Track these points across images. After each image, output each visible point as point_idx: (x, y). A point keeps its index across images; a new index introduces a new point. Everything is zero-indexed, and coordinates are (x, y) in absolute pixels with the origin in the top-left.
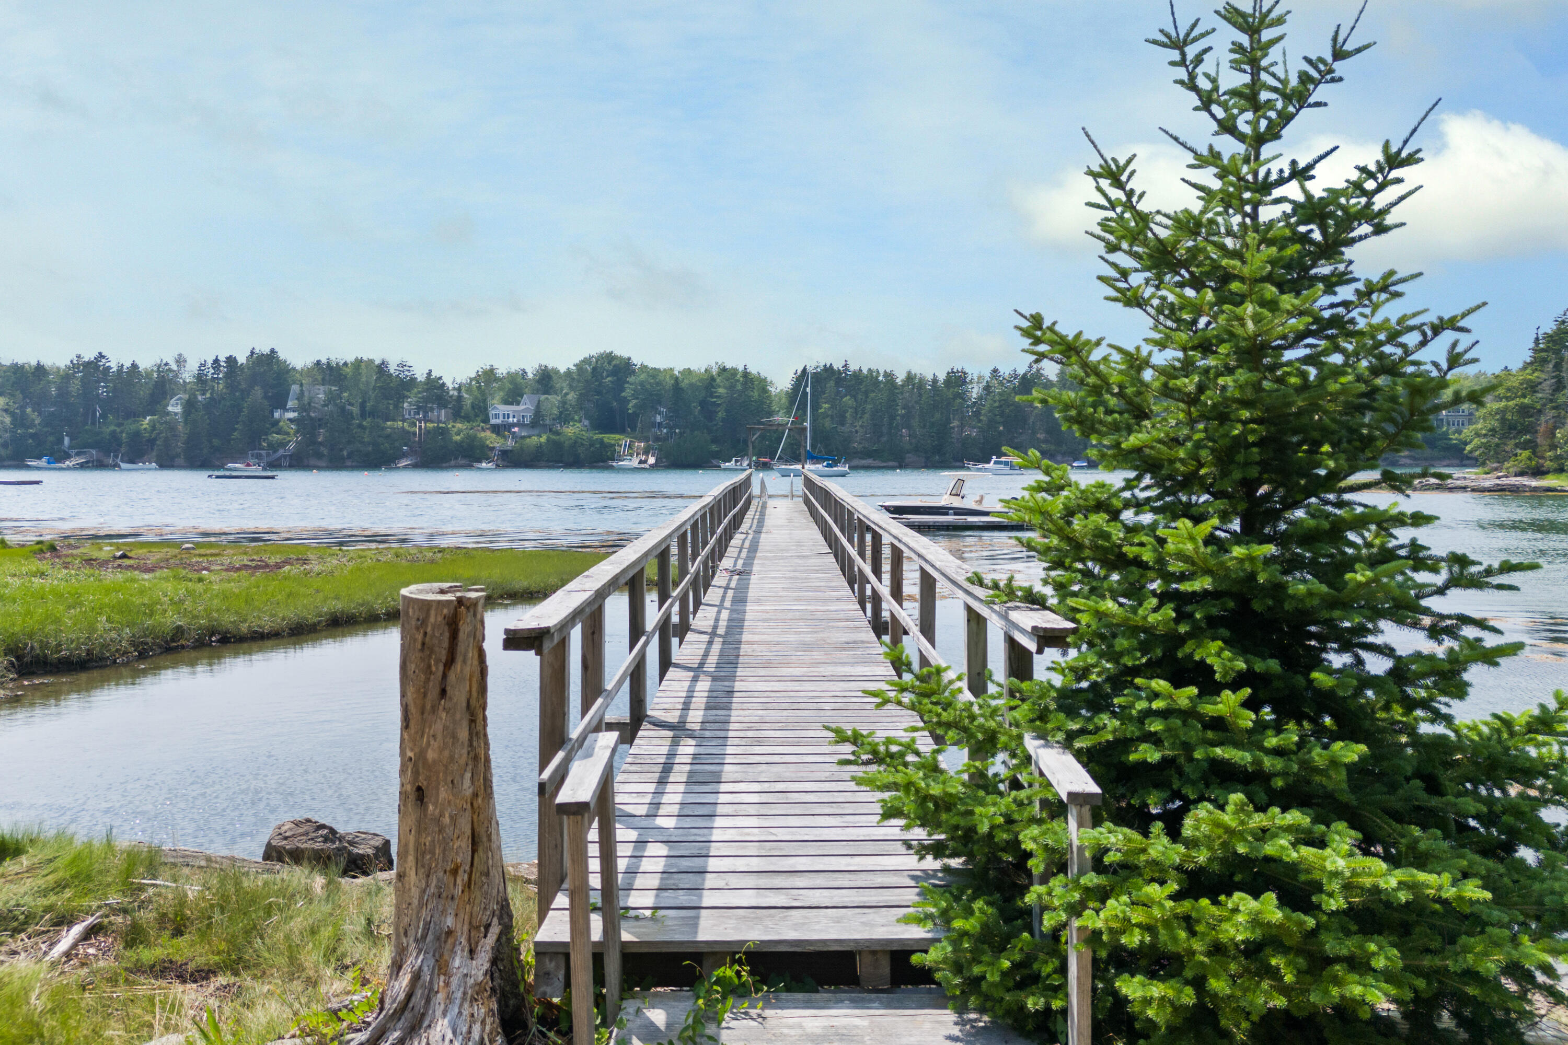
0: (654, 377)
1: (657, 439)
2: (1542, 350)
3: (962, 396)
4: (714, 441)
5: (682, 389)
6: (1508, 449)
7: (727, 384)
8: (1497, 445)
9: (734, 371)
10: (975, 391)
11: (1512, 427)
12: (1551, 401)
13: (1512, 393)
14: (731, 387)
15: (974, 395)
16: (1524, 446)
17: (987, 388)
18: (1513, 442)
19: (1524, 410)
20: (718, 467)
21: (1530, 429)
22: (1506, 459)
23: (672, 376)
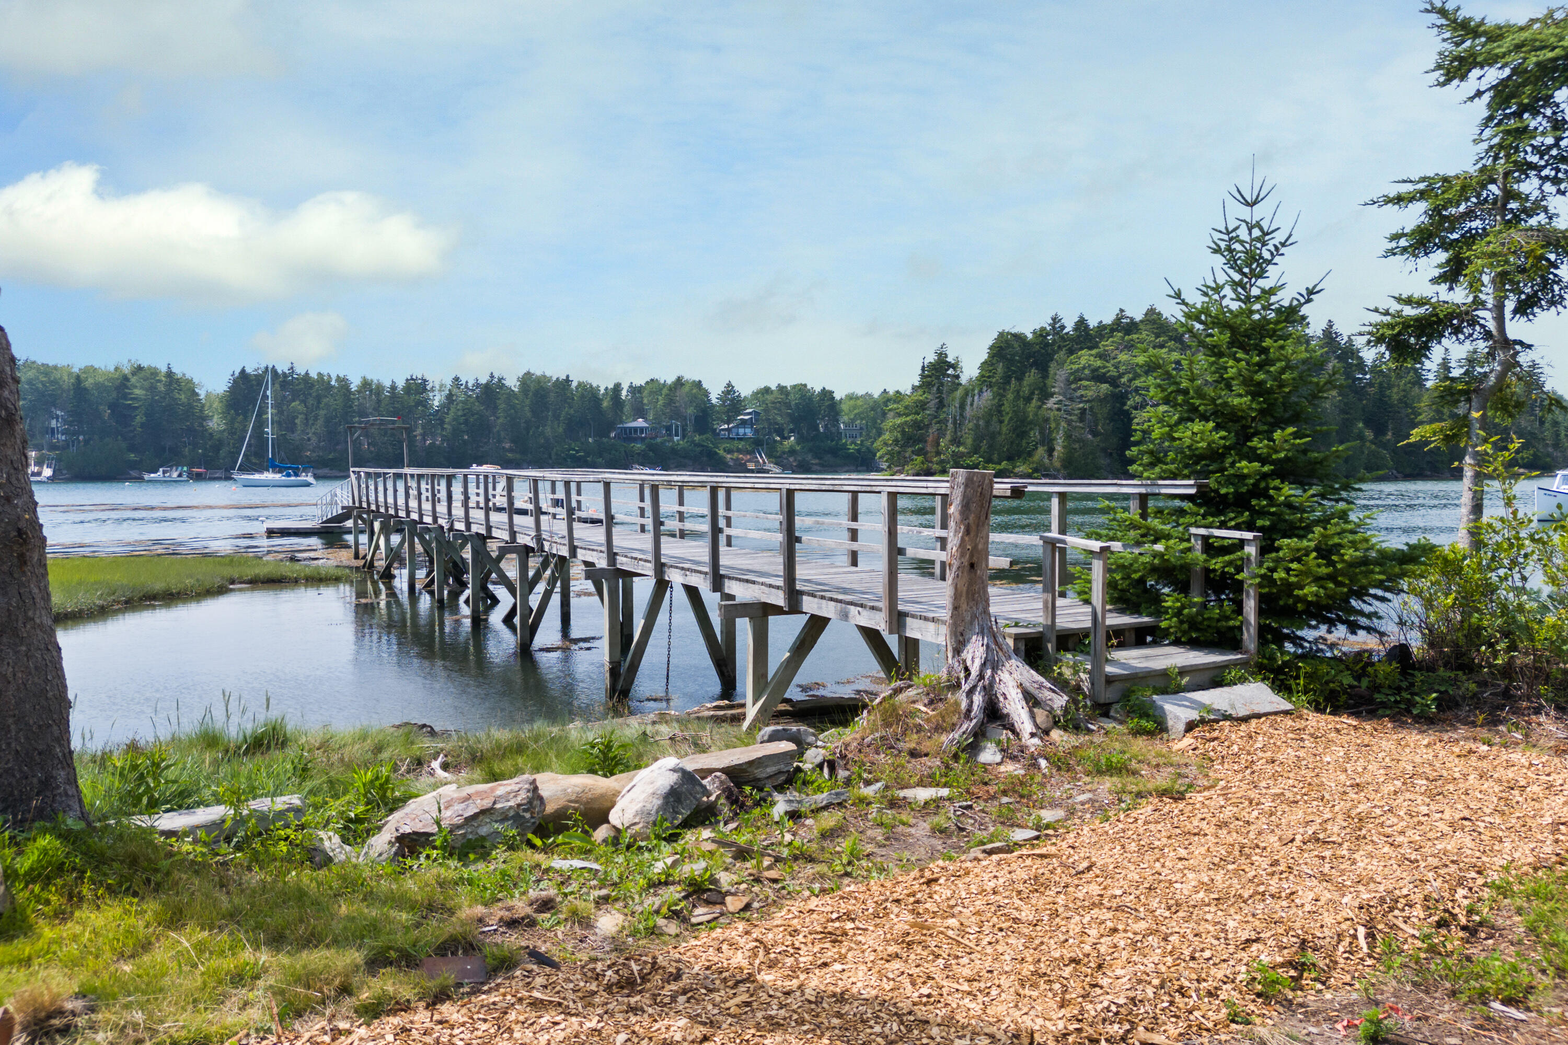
0: (46, 374)
1: (53, 447)
2: (928, 376)
3: (424, 403)
4: (132, 448)
5: (86, 389)
6: (907, 455)
7: (146, 384)
8: (899, 453)
9: (154, 372)
10: (437, 398)
11: (910, 438)
12: (936, 417)
13: (908, 411)
14: (152, 389)
15: (436, 403)
16: (918, 453)
17: (450, 396)
18: (910, 449)
19: (917, 425)
20: (140, 479)
21: (922, 440)
22: (906, 463)
23: (70, 374)
